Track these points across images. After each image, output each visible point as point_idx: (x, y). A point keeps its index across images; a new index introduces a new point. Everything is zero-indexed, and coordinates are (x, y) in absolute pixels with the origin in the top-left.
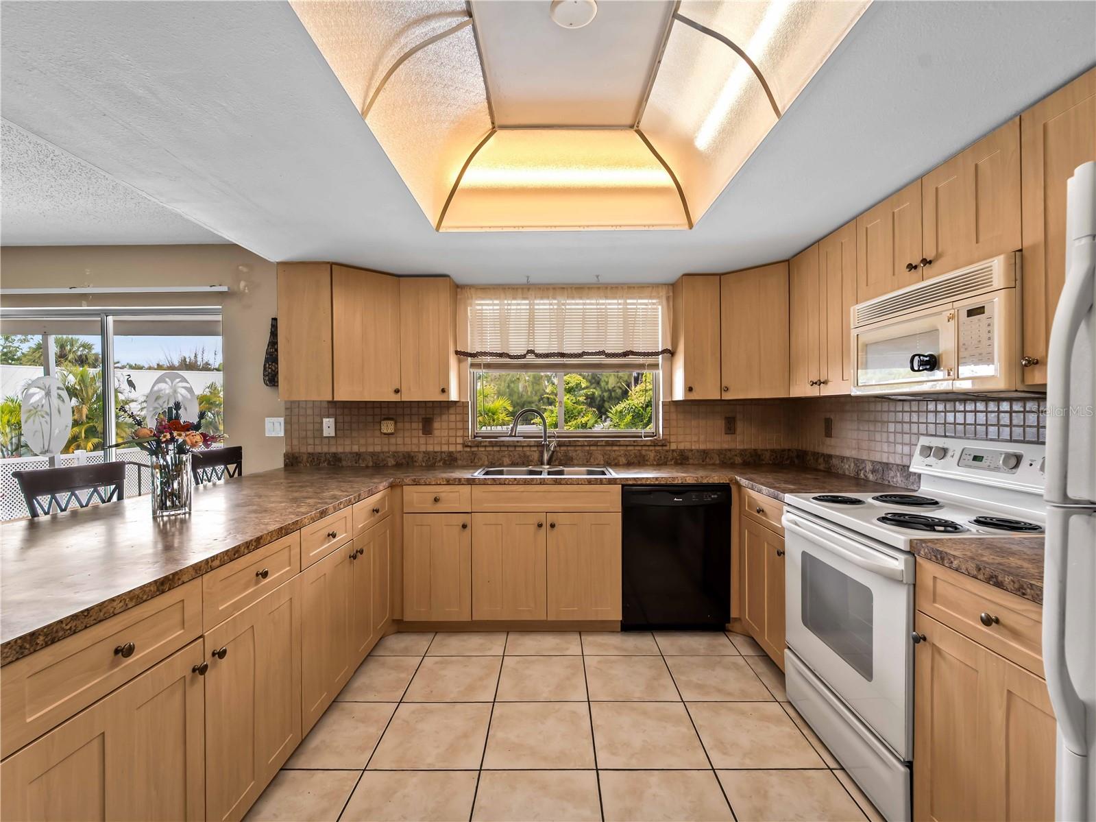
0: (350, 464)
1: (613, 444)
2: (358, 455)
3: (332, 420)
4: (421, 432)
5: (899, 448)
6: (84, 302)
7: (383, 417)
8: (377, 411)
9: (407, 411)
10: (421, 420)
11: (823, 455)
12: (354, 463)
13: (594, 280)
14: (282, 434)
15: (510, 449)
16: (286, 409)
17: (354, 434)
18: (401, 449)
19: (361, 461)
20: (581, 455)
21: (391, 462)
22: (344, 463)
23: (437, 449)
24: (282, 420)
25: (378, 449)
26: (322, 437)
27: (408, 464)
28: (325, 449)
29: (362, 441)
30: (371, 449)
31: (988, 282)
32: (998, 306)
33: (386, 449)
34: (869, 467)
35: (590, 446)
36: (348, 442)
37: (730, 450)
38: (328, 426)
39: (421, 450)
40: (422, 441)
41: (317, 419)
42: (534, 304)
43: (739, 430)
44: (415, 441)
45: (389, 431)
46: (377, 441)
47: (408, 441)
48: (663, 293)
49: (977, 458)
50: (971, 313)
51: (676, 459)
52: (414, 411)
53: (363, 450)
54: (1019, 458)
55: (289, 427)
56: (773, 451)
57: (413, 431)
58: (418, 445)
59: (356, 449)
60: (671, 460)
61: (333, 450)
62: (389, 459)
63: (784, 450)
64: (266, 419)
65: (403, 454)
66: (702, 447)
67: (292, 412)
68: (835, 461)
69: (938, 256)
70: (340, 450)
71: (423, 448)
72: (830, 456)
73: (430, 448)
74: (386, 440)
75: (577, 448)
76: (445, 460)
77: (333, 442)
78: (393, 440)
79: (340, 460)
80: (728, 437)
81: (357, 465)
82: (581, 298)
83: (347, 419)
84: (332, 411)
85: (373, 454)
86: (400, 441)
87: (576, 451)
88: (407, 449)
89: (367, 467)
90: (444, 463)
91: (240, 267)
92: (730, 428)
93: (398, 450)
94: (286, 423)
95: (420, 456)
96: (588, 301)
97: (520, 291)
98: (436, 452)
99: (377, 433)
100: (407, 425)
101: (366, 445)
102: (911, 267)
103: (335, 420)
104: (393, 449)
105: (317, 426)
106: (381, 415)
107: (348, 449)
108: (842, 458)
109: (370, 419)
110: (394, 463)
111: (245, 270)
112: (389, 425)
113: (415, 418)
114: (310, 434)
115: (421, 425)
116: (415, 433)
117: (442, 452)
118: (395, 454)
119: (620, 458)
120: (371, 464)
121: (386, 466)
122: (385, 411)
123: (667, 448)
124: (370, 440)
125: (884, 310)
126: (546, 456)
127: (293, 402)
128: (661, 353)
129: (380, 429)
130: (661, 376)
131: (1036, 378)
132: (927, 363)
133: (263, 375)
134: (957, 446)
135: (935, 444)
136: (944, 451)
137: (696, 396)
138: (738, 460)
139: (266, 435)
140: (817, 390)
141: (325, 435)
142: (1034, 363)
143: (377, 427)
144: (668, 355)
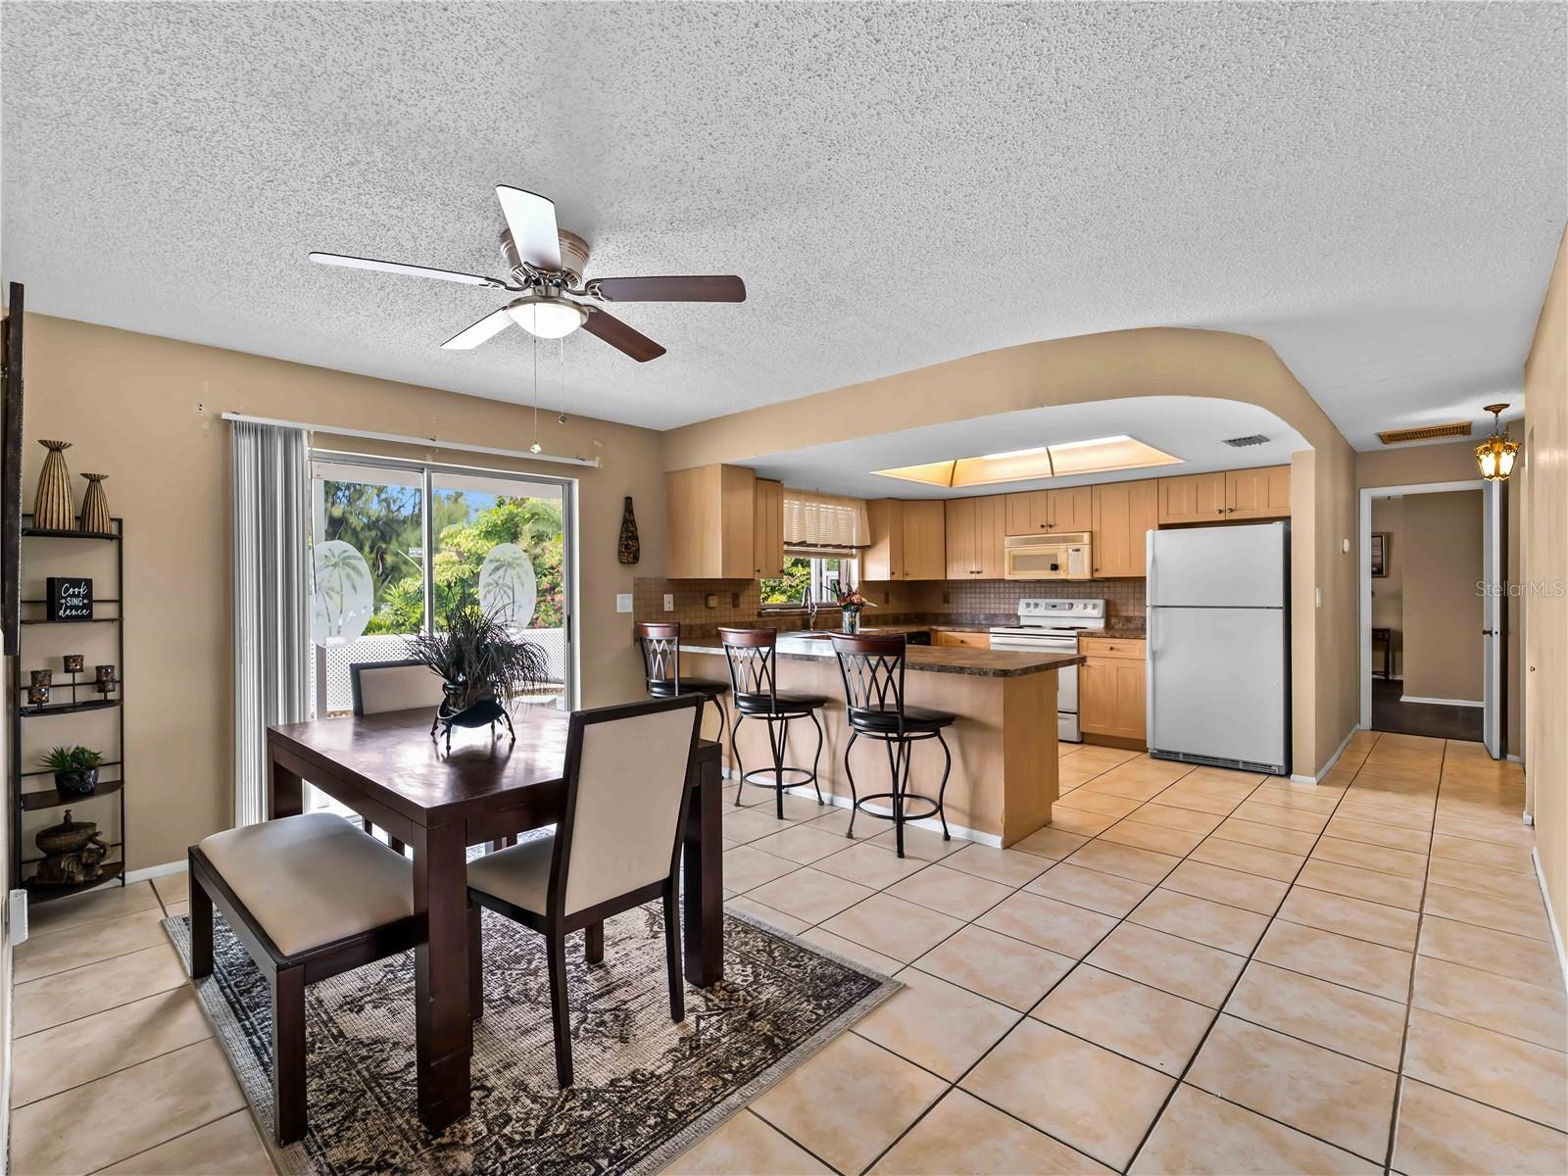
2: (691, 628)
3: (671, 596)
4: (732, 605)
5: (1002, 606)
6: (428, 456)
7: (707, 593)
8: (703, 588)
9: (723, 588)
10: (731, 595)
11: (942, 614)
12: (687, 635)
14: (631, 610)
15: (785, 618)
16: (635, 585)
17: (687, 608)
18: (718, 620)
19: (692, 633)
21: (713, 632)
23: (742, 619)
24: (631, 596)
25: (703, 621)
26: (663, 612)
29: (692, 615)
30: (698, 622)
31: (1082, 541)
32: (1086, 550)
33: (708, 621)
34: (982, 617)
36: (682, 616)
37: (887, 614)
38: (668, 602)
40: (732, 613)
41: (659, 595)
42: (804, 506)
43: (890, 602)
44: (728, 613)
45: (715, 606)
46: (703, 614)
47: (723, 613)
49: (1053, 606)
50: (1074, 550)
52: (727, 587)
53: (692, 622)
54: (1072, 605)
55: (637, 602)
58: (730, 617)
59: (689, 621)
63: (908, 614)
64: (618, 596)
67: (639, 592)
68: (953, 616)
69: (1056, 525)
71: (733, 620)
72: (949, 614)
73: (738, 619)
74: (708, 613)
77: (671, 616)
78: (713, 613)
80: (887, 606)
81: (690, 637)
82: (826, 504)
83: (681, 594)
84: (671, 588)
85: (702, 626)
86: (718, 614)
88: (723, 620)
89: (697, 637)
91: (596, 443)
92: (887, 601)
94: (635, 599)
96: (830, 507)
98: (741, 623)
99: (703, 607)
100: (723, 600)
101: (696, 618)
102: (1043, 526)
103: (674, 596)
104: (714, 620)
105: (659, 602)
108: (961, 614)
109: (700, 594)
111: (601, 445)
112: (715, 599)
113: (729, 592)
114: (653, 609)
115: (732, 599)
116: (728, 606)
117: (745, 622)
120: (700, 635)
121: (709, 637)
122: (708, 588)
124: (698, 614)
125: (1028, 542)
126: (812, 621)
127: (640, 579)
128: (856, 548)
129: (706, 604)
130: (855, 564)
131: (1097, 575)
132: (1055, 567)
133: (620, 552)
134: (1042, 602)
135: (1032, 601)
136: (1036, 605)
137: (895, 578)
138: (891, 621)
139: (618, 611)
140: (973, 577)
141: (665, 610)
142: (1097, 570)
143: (703, 601)
144: (864, 549)
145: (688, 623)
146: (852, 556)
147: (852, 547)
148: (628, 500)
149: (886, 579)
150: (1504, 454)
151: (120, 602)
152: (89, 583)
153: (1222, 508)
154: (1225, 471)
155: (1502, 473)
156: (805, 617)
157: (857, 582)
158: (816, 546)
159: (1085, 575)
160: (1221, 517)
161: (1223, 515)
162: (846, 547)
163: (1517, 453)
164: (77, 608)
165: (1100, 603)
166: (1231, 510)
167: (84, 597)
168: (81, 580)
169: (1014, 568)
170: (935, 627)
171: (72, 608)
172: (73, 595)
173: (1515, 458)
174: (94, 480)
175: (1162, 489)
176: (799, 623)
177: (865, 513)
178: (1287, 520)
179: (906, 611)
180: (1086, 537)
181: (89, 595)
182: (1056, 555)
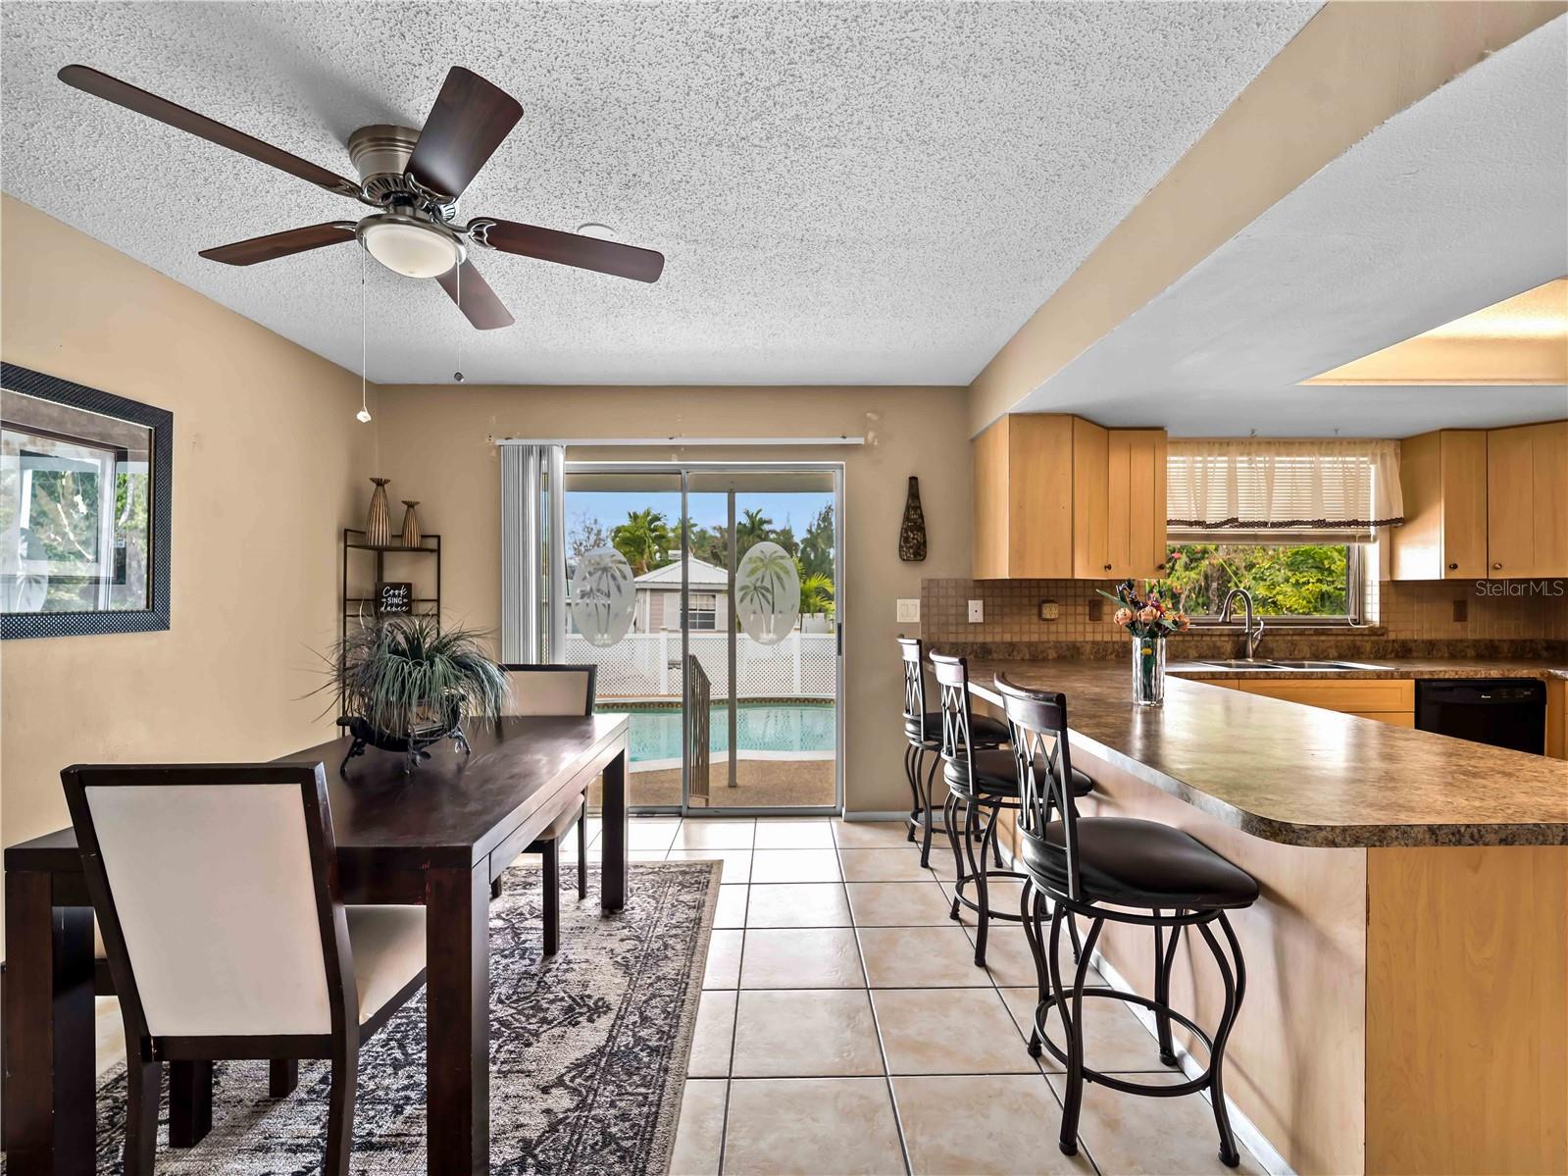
0: (1001, 657)
1: (1323, 633)
2: (1012, 645)
3: (980, 603)
4: (1087, 617)
6: (674, 456)
7: (1042, 598)
8: (1034, 592)
9: (1071, 592)
10: (1087, 603)
12: (1006, 655)
13: (1333, 434)
14: (917, 619)
15: (1196, 638)
16: (923, 589)
17: (1007, 620)
18: (1062, 638)
19: (1015, 653)
20: (1283, 646)
21: (1052, 654)
22: (995, 656)
23: (1107, 638)
24: (918, 602)
25: (1035, 638)
26: (967, 623)
27: (1072, 656)
28: (971, 638)
29: (1016, 628)
30: (1026, 639)
33: (1044, 638)
35: (1293, 635)
36: (998, 629)
37: (1461, 641)
38: (975, 611)
39: (1087, 639)
40: (1089, 628)
41: (961, 601)
42: (1235, 462)
43: (1469, 617)
44: (1080, 628)
45: (1053, 617)
46: (1034, 628)
47: (1071, 628)
48: (1390, 450)
51: (1397, 651)
52: (1079, 591)
53: (1016, 639)
55: (926, 610)
56: (1512, 642)
57: (1078, 617)
58: (1084, 633)
59: (1007, 638)
60: (1391, 652)
61: (980, 639)
62: (1050, 651)
63: (1525, 641)
64: (898, 600)
65: (1067, 645)
66: (1426, 637)
67: (930, 596)
70: (989, 639)
71: (1089, 638)
73: (1098, 638)
74: (1044, 627)
75: (1277, 638)
76: (1118, 652)
77: (980, 629)
78: (1053, 628)
79: (990, 652)
80: (1458, 625)
81: (1011, 658)
82: (1288, 455)
83: (998, 601)
84: (979, 591)
85: (1030, 644)
86: (1061, 628)
87: (1277, 641)
88: (1071, 638)
89: (1023, 660)
90: (1117, 656)
91: (869, 415)
92: (1461, 616)
93: (1060, 639)
94: (922, 606)
95: (1088, 648)
96: (1297, 459)
97: (1217, 446)
98: (1107, 642)
99: (1035, 619)
100: (1071, 609)
101: (1021, 633)
103: (984, 602)
104: (1053, 638)
105: (961, 610)
106: (1039, 596)
107: (998, 639)
109: (1025, 601)
110: (1055, 655)
111: (874, 417)
112: (1053, 608)
113: (1080, 600)
114: (952, 620)
115: (1087, 608)
116: (1080, 619)
117: (1114, 642)
118: (1057, 645)
119: (1329, 650)
120: (1027, 657)
121: (1045, 660)
122: (1043, 591)
123: (1385, 638)
124: (1026, 627)
126: (1251, 647)
127: (930, 581)
128: (1376, 523)
129: (1040, 614)
130: (1373, 553)
133: (900, 546)
137: (1456, 575)
138: (1471, 652)
139: (898, 621)
141: (970, 621)
143: (1035, 611)
144: (1393, 526)
145: (1009, 640)
146: (1366, 538)
147: (1368, 524)
148: (913, 481)
149: (1437, 577)
151: (438, 601)
152: (408, 586)
156: (1242, 639)
157: (1376, 583)
158: (1265, 524)
162: (1349, 524)
164: (397, 606)
167: (404, 597)
168: (401, 584)
170: (1559, 672)
171: (392, 605)
172: (394, 596)
174: (410, 505)
176: (1228, 647)
177: (1393, 464)
181: (408, 595)
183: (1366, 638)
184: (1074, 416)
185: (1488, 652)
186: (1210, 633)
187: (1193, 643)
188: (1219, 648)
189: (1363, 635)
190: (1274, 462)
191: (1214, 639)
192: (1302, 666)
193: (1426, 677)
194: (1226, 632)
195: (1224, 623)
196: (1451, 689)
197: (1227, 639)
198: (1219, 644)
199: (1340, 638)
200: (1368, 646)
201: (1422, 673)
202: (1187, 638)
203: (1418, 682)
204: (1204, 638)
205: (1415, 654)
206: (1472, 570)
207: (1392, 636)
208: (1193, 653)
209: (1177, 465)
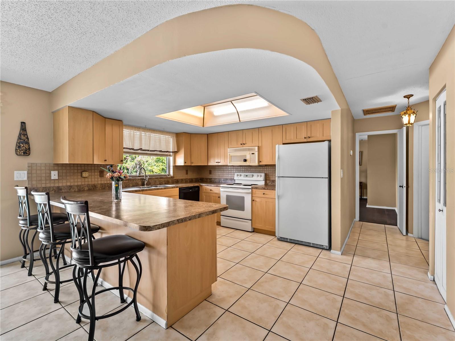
0: (66, 191)
1: (162, 178)
2: (71, 187)
3: (56, 172)
4: (99, 176)
5: (229, 175)
7: (82, 170)
8: (79, 168)
9: (93, 168)
10: (99, 171)
11: (209, 179)
12: (68, 190)
13: (163, 130)
14: (25, 179)
15: (132, 181)
16: (28, 167)
17: (68, 178)
18: (90, 183)
19: (72, 189)
20: (153, 182)
21: (86, 188)
22: (63, 191)
23: (106, 182)
24: (26, 172)
25: (80, 183)
26: (51, 180)
27: (94, 189)
28: (52, 185)
29: (72, 181)
30: (76, 184)
31: (255, 150)
32: (256, 154)
33: (83, 183)
34: (222, 180)
35: (155, 179)
36: (64, 181)
37: (187, 179)
38: (54, 175)
39: (99, 183)
40: (99, 179)
41: (48, 172)
42: (141, 133)
43: (188, 174)
44: (96, 179)
45: (87, 176)
46: (79, 180)
47: (93, 180)
48: (174, 135)
49: (246, 176)
50: (252, 154)
51: (176, 182)
52: (96, 168)
53: (72, 184)
54: (253, 175)
55: (30, 175)
56: (195, 178)
57: (95, 176)
58: (98, 181)
59: (69, 184)
61: (57, 185)
62: (85, 188)
63: (197, 178)
64: (15, 172)
65: (92, 185)
66: (181, 178)
67: (31, 170)
68: (213, 180)
69: (246, 144)
70: (60, 185)
71: (100, 182)
72: (211, 179)
73: (103, 182)
74: (83, 180)
75: (152, 180)
76: (109, 186)
77: (57, 181)
78: (86, 180)
79: (61, 189)
80: (187, 175)
81: (70, 191)
82: (154, 133)
83: (65, 171)
84: (56, 168)
85: (78, 186)
86: (90, 180)
87: (152, 181)
88: (93, 183)
89: (75, 191)
90: (109, 188)
92: (187, 173)
93: (89, 183)
94: (28, 173)
95: (99, 186)
96: (156, 135)
97: (137, 128)
98: (105, 184)
99: (80, 177)
100: (93, 174)
101: (74, 182)
102: (241, 144)
103: (58, 172)
104: (86, 183)
105: (47, 175)
106: (81, 169)
107: (64, 184)
108: (215, 179)
109: (76, 171)
110: (87, 189)
112: (87, 174)
113: (96, 171)
114: (43, 178)
115: (99, 173)
117: (108, 184)
118: (88, 185)
119: (163, 182)
120: (77, 190)
121: (84, 191)
122: (83, 168)
123: (174, 179)
124: (76, 180)
125: (236, 151)
126: (146, 183)
127: (32, 164)
128: (172, 152)
129: (81, 176)
130: (171, 158)
131: (261, 164)
132: (245, 160)
133: (16, 150)
134: (243, 174)
135: (239, 174)
136: (241, 175)
137: (186, 164)
138: (189, 181)
139: (15, 180)
140: (217, 164)
141: (52, 178)
142: (260, 162)
143: (80, 174)
144: (175, 153)
145: (69, 185)
146: (170, 155)
147: (170, 152)
148: (23, 124)
149: (183, 165)
150: (412, 115)
153: (306, 137)
154: (307, 122)
155: (411, 123)
156: (144, 180)
157: (172, 166)
158: (149, 151)
159: (256, 163)
160: (305, 140)
161: (306, 139)
162: (167, 152)
163: (416, 115)
165: (263, 175)
166: (309, 137)
169: (231, 161)
170: (201, 184)
173: (415, 117)
175: (284, 129)
176: (140, 183)
177: (175, 138)
178: (330, 141)
179: (195, 177)
180: (256, 148)
182: (246, 156)
183: (170, 179)
184: (93, 112)
185: (191, 181)
186: (135, 179)
187: (131, 182)
188: (138, 183)
189: (169, 178)
190: (150, 135)
191: (137, 181)
192: (157, 187)
193: (181, 187)
194: (140, 179)
195: (139, 176)
196: (185, 189)
197: (140, 181)
198: (138, 182)
199: (165, 179)
200: (171, 181)
201: (180, 186)
202: (129, 181)
203: (179, 188)
204: (134, 181)
205: (179, 182)
206: (188, 164)
207: (175, 178)
208: (131, 185)
209: (126, 132)
